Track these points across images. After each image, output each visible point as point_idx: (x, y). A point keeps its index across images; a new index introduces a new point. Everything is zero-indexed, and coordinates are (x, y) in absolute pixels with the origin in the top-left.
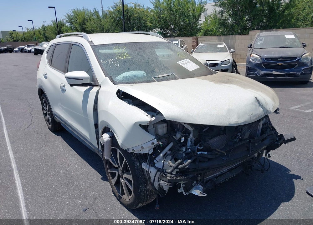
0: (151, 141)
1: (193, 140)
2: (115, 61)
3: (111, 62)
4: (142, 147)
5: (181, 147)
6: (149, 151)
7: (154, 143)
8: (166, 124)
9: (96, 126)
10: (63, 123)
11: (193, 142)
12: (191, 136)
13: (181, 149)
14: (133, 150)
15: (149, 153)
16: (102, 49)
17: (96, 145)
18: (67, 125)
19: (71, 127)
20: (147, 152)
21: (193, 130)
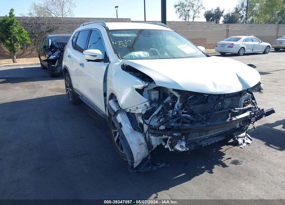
0: (144, 103)
1: (180, 105)
2: (124, 42)
3: (121, 43)
4: (137, 108)
5: (169, 110)
6: (142, 111)
7: (146, 105)
8: (158, 91)
9: (105, 95)
10: (81, 95)
11: (180, 107)
12: (178, 101)
13: (169, 112)
14: (130, 110)
15: (142, 113)
16: (116, 33)
17: (104, 111)
18: (84, 97)
19: (86, 98)
20: (141, 112)
21: (180, 97)
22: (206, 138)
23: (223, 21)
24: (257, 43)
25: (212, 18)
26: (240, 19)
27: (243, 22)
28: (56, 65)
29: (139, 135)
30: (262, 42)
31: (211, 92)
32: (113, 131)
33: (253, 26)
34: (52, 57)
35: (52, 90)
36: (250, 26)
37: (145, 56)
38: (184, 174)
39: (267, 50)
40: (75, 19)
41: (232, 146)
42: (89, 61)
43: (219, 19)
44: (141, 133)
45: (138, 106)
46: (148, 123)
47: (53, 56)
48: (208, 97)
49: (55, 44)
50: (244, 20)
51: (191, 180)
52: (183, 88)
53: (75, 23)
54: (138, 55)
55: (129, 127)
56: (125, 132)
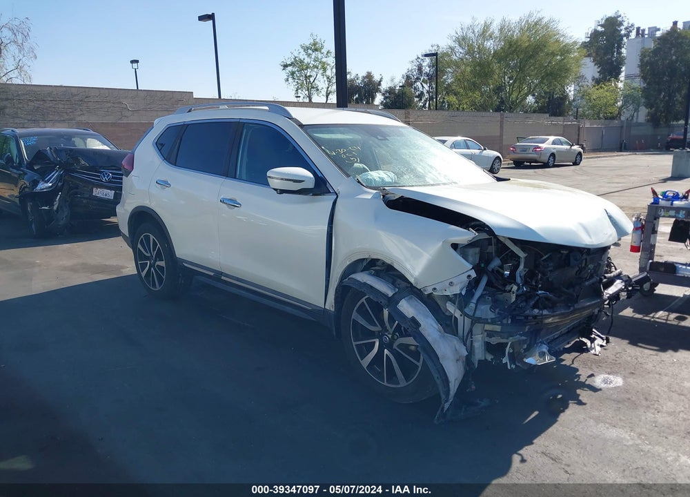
0: (466, 272)
1: (524, 273)
2: (350, 152)
3: (344, 154)
4: (451, 283)
7: (470, 276)
12: (522, 266)
14: (434, 289)
17: (319, 301)
18: (227, 276)
19: (238, 279)
20: (459, 292)
21: (526, 258)
22: (556, 337)
23: (382, 103)
24: (477, 152)
25: (357, 96)
26: (416, 99)
27: (424, 106)
28: (55, 208)
29: (455, 342)
30: (485, 149)
31: (586, 245)
32: (354, 343)
33: (456, 115)
34: (43, 186)
35: (73, 269)
36: (450, 116)
37: (391, 181)
38: (536, 413)
39: (496, 166)
40: (50, 89)
41: (578, 354)
42: (282, 192)
43: (373, 98)
44: (454, 335)
45: (454, 281)
46: (471, 313)
47: (47, 182)
48: (568, 256)
49: (49, 151)
50: (426, 101)
51: (557, 421)
52: (544, 239)
53: (49, 99)
54: (379, 178)
55: (435, 325)
56: (429, 335)
